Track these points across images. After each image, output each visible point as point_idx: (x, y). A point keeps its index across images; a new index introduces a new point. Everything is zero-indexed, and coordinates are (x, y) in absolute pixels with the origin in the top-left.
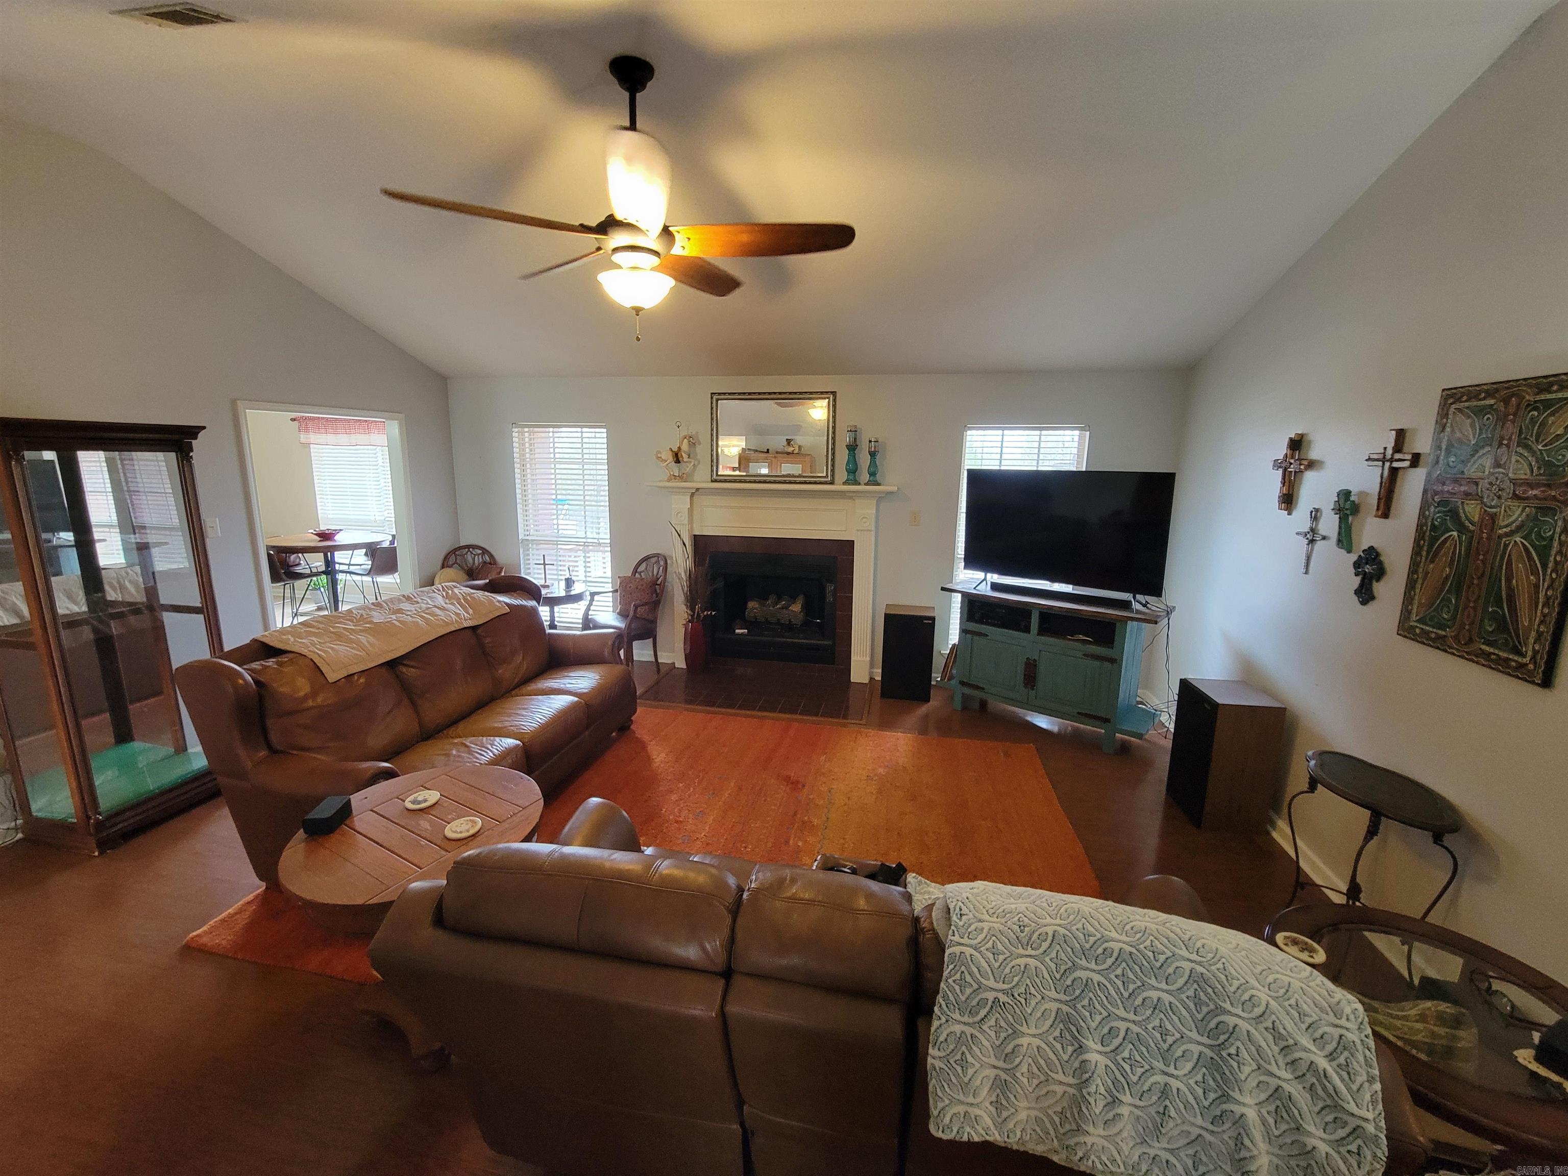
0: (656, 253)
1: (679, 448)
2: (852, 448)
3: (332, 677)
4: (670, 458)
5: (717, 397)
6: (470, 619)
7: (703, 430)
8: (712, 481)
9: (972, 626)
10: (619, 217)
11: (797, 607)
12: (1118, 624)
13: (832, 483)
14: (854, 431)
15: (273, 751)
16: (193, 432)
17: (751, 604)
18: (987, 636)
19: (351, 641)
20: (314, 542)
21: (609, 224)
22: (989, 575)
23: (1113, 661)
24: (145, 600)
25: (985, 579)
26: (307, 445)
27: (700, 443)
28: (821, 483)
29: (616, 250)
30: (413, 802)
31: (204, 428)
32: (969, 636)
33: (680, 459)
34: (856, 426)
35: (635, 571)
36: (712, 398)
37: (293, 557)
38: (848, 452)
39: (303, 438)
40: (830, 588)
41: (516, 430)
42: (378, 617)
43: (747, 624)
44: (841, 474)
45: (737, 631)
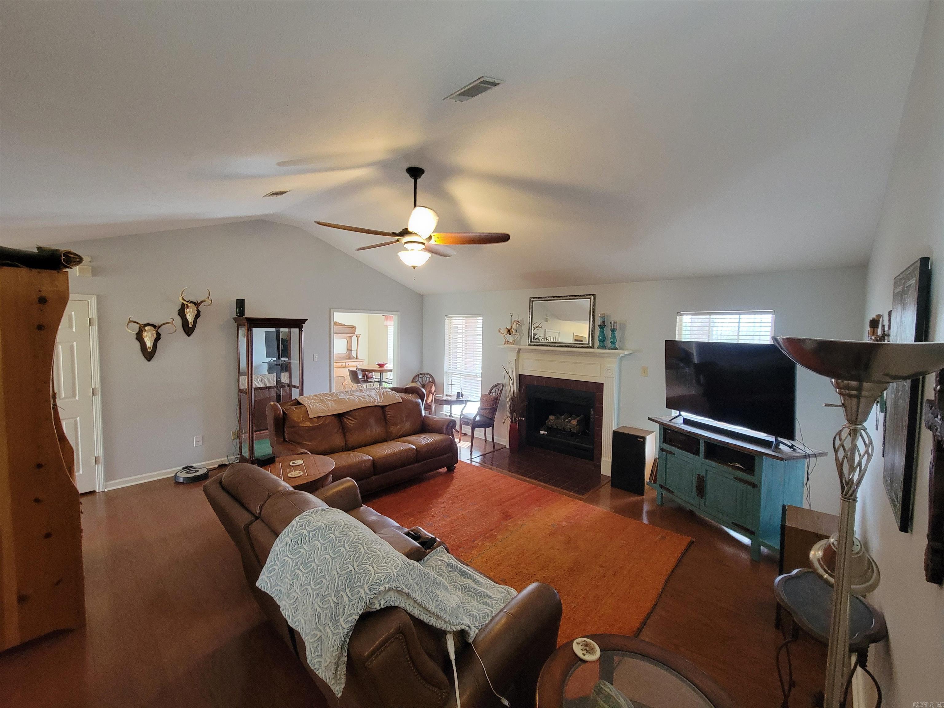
0: (423, 244)
1: (512, 327)
2: (602, 327)
3: (311, 416)
4: (505, 332)
5: (533, 300)
6: (380, 402)
7: (525, 317)
8: (528, 345)
9: (666, 446)
10: (410, 230)
11: (574, 422)
12: (756, 458)
13: (592, 347)
14: (603, 317)
15: (285, 440)
16: (304, 321)
17: (551, 417)
18: (675, 454)
19: (325, 404)
20: (377, 368)
21: (405, 232)
22: (683, 413)
23: (754, 486)
24: (288, 383)
25: (680, 415)
26: (387, 326)
27: (524, 325)
28: (585, 348)
29: (406, 243)
30: (293, 463)
31: (307, 320)
32: (664, 453)
33: (511, 333)
34: (604, 314)
35: (490, 392)
36: (530, 300)
37: (370, 374)
38: (599, 329)
39: (386, 323)
40: (592, 412)
41: (448, 318)
42: (342, 396)
43: (548, 429)
44: (597, 343)
45: (541, 432)
